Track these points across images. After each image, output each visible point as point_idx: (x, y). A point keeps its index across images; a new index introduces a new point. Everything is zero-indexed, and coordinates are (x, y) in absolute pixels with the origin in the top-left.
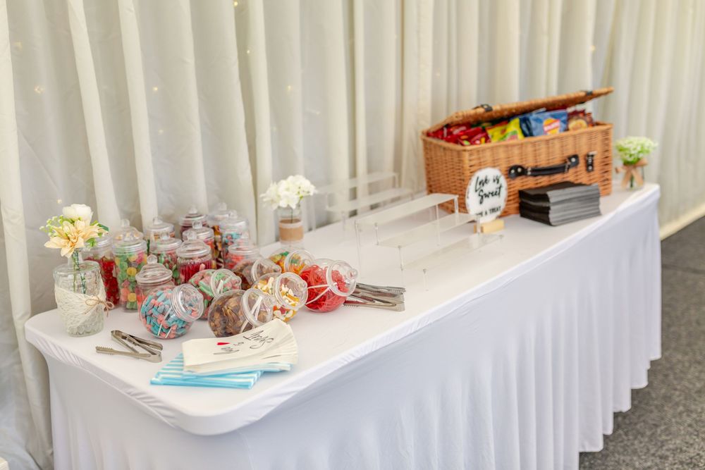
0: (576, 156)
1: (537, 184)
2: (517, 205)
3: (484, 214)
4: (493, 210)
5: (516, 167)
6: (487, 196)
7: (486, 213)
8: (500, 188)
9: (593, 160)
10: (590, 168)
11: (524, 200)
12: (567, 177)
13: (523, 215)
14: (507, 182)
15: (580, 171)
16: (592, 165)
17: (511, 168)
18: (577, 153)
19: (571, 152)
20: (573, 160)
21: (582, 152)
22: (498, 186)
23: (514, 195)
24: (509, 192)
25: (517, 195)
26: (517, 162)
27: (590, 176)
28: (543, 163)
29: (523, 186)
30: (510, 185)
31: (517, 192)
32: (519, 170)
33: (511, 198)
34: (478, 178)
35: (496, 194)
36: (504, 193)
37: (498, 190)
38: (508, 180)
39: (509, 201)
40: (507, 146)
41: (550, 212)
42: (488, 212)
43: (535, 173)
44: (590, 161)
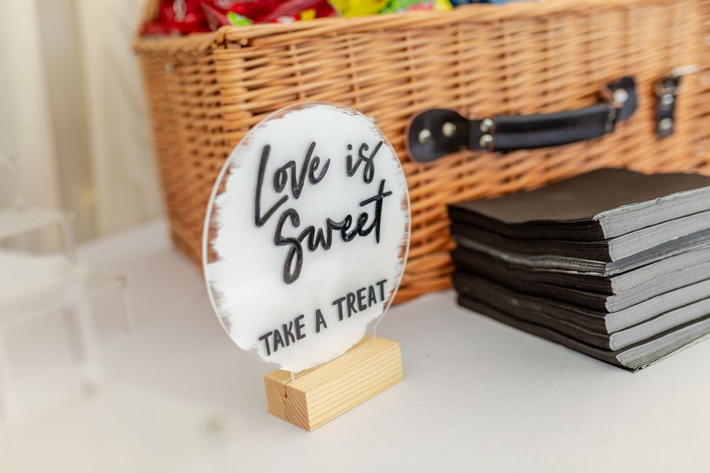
0: (628, 83)
1: (507, 180)
2: (443, 258)
3: (309, 323)
4: (351, 302)
5: (435, 118)
6: (317, 239)
7: (320, 320)
8: (379, 200)
9: (675, 97)
10: (666, 125)
11: (469, 243)
12: (598, 156)
13: (467, 300)
14: (408, 175)
15: (636, 134)
16: (670, 114)
17: (418, 122)
18: (631, 72)
19: (611, 69)
20: (620, 97)
21: (647, 69)
22: (372, 189)
23: (429, 222)
24: (416, 213)
25: (444, 224)
26: (438, 99)
27: (661, 152)
28: (527, 104)
29: (461, 189)
30: (417, 185)
31: (441, 210)
32: (448, 129)
33: (421, 234)
34: (266, 151)
35: (359, 231)
36: (396, 219)
37: (370, 209)
38: (410, 167)
39: (416, 244)
40: (399, 31)
41: (610, 303)
42: (330, 313)
43: (505, 140)
44: (667, 100)
